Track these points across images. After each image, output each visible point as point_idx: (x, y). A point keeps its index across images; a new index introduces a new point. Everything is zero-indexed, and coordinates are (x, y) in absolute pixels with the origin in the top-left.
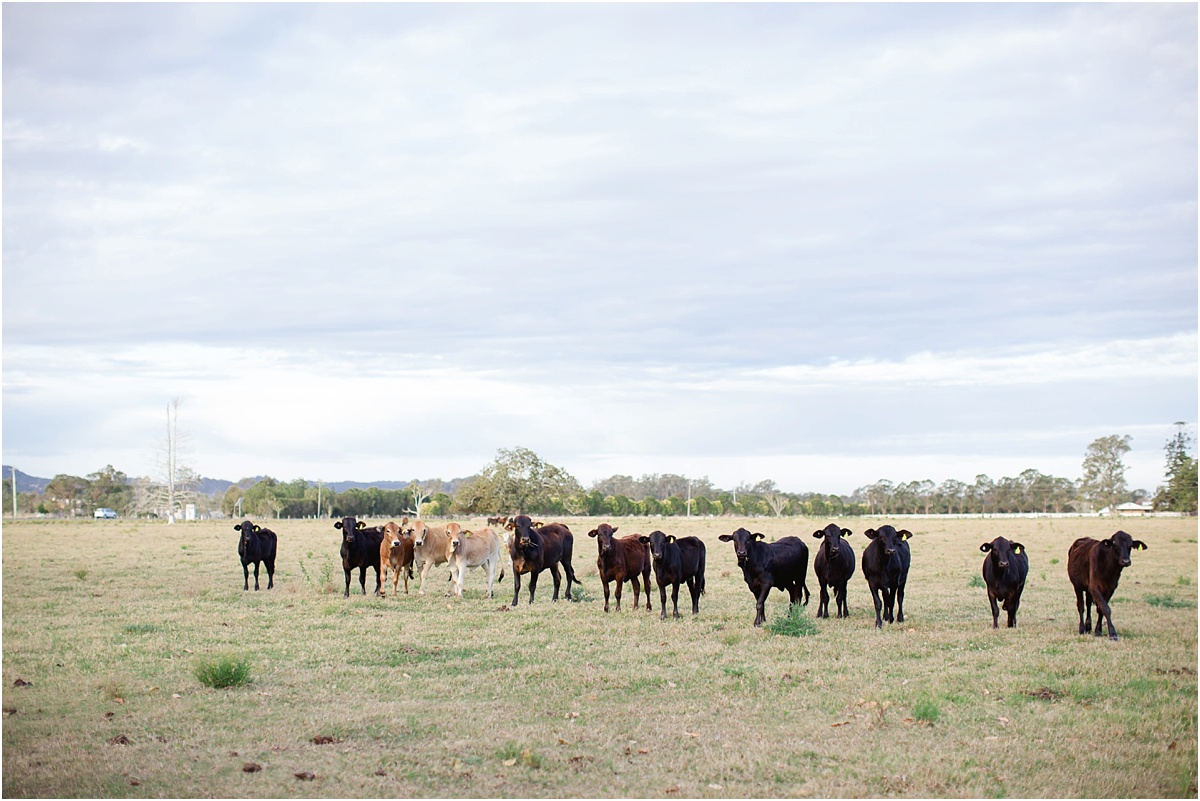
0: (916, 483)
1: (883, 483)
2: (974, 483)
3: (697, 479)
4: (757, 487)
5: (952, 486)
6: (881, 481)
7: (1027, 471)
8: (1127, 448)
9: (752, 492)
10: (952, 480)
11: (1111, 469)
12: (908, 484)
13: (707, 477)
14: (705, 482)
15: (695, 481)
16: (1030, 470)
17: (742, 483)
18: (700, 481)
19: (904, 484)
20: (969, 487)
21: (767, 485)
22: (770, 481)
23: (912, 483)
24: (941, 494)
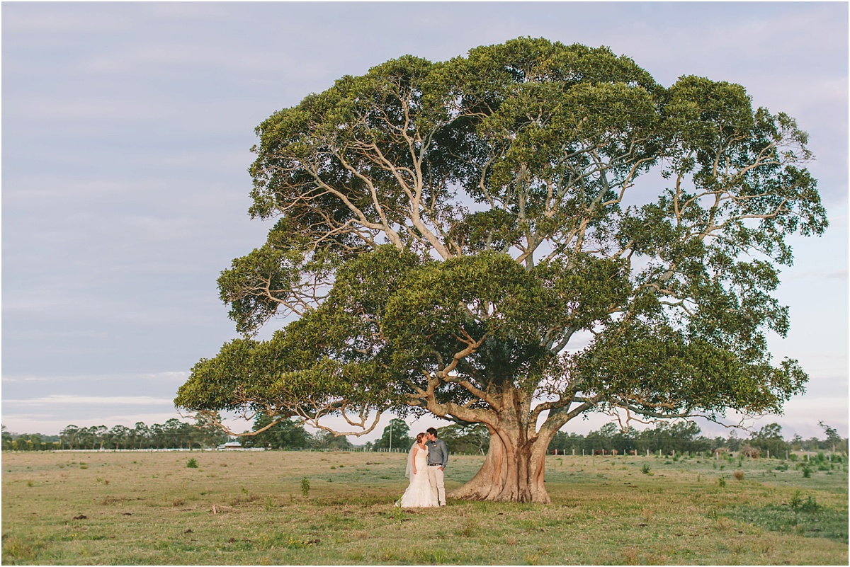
0: (95, 428)
1: (71, 428)
2: (135, 428)
5: (119, 430)
6: (69, 426)
7: (171, 420)
10: (120, 426)
12: (89, 428)
16: (173, 420)
19: (86, 428)
20: (131, 431)
23: (91, 428)
24: (111, 436)
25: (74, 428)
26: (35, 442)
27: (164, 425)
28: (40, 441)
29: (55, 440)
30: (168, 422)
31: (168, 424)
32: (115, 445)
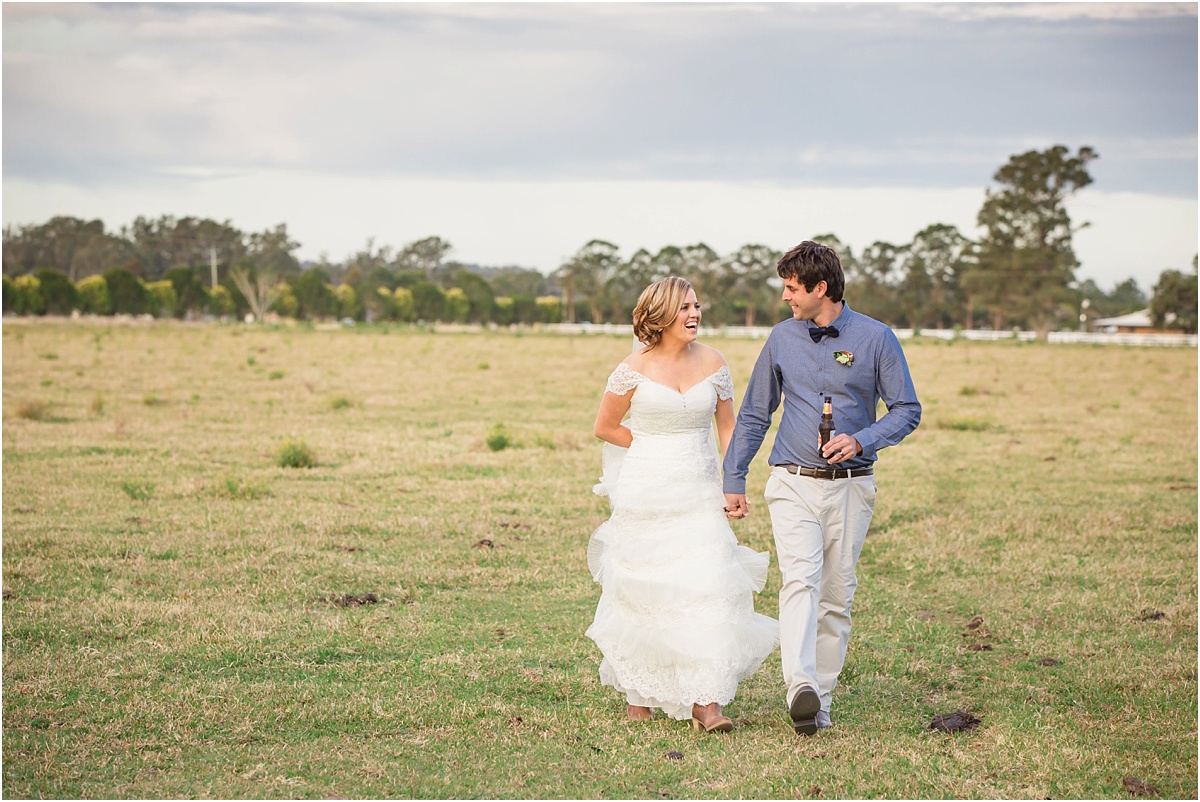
0: (674, 250)
1: (597, 249)
3: (261, 231)
4: (407, 253)
5: (755, 261)
6: (591, 244)
8: (1083, 180)
9: (398, 263)
10: (757, 247)
11: (1045, 226)
12: (655, 252)
13: (283, 226)
14: (281, 236)
15: (254, 236)
16: (940, 227)
17: (370, 243)
18: (266, 237)
19: (644, 252)
21: (431, 248)
22: (438, 239)
23: (663, 251)
24: (730, 280)
25: (605, 251)
26: (476, 297)
27: (908, 247)
28: (492, 293)
29: (542, 292)
30: (922, 235)
31: (920, 243)
32: (741, 311)
